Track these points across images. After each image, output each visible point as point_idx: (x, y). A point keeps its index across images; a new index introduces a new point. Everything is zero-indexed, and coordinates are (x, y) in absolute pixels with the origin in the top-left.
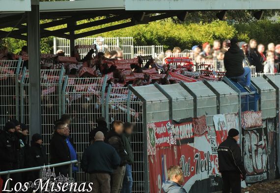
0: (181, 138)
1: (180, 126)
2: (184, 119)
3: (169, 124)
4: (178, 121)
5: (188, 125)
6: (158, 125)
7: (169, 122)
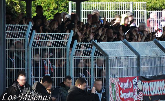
0: (152, 94)
1: (150, 83)
2: (155, 76)
3: (136, 80)
4: (147, 78)
5: (160, 82)
6: (123, 80)
7: (136, 78)
